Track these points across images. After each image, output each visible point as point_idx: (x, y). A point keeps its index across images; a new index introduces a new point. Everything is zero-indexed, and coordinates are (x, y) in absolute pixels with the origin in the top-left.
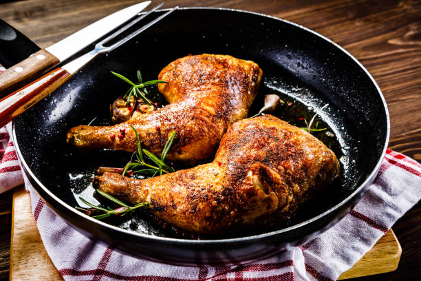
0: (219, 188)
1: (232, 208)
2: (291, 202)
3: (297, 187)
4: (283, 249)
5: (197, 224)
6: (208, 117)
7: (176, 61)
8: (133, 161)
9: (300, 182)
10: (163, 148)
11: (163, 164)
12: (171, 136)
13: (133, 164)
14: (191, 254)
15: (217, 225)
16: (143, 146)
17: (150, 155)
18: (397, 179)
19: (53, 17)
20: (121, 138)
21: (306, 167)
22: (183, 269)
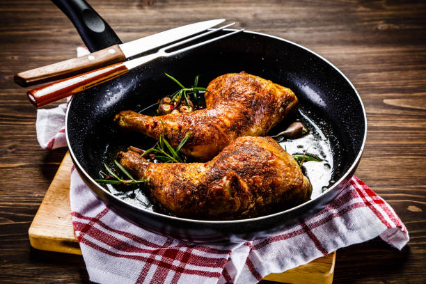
0: (196, 182)
1: (201, 200)
2: (252, 209)
3: (260, 199)
4: (226, 239)
5: (172, 204)
6: (222, 127)
7: (225, 76)
8: (156, 148)
9: (265, 195)
10: (179, 143)
11: (176, 155)
12: (187, 135)
13: (155, 150)
14: (159, 225)
15: (187, 210)
16: (166, 137)
17: (168, 145)
18: (361, 218)
19: (169, 10)
20: (153, 128)
21: (274, 186)
22: (154, 235)
